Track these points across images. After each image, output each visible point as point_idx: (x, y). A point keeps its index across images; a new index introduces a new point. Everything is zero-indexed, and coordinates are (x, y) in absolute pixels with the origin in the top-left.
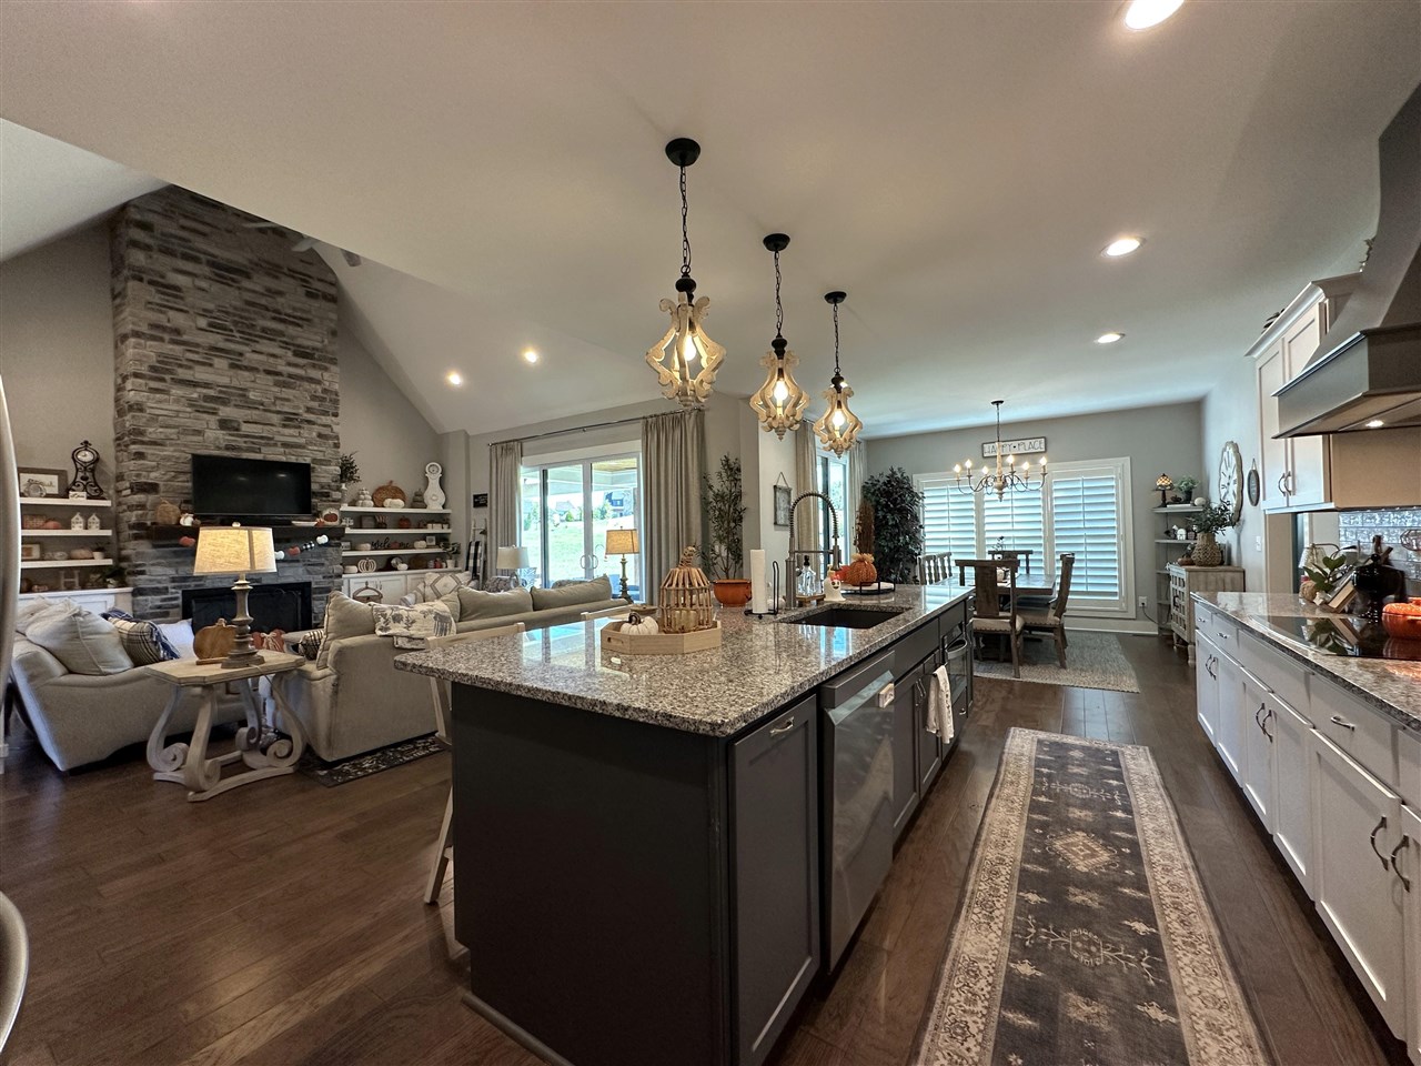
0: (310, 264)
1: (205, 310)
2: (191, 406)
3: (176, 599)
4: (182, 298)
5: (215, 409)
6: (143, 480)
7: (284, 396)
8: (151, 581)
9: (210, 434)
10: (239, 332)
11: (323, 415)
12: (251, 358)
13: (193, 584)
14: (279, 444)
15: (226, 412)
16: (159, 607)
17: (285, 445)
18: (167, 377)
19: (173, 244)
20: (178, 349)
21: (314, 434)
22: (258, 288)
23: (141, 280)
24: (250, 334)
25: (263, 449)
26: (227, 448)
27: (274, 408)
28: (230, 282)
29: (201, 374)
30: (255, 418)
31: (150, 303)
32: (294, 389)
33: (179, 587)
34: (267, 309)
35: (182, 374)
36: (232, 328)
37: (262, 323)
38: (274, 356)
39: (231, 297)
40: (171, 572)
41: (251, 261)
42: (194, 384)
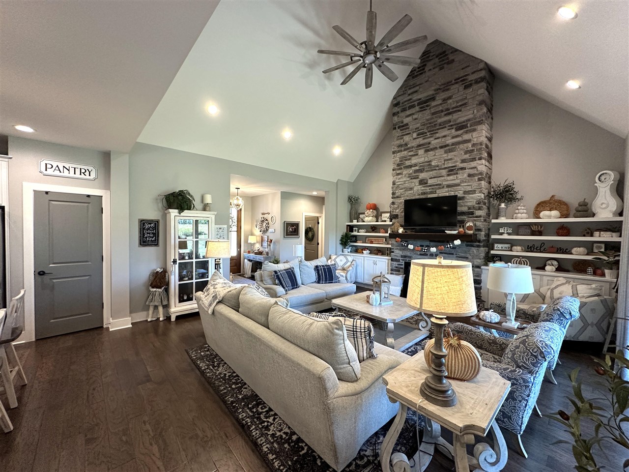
0: (468, 66)
1: (416, 129)
2: (409, 177)
3: (402, 265)
4: (408, 128)
5: (417, 176)
6: (394, 213)
7: (449, 157)
8: (395, 256)
9: (415, 189)
10: (429, 132)
11: (472, 161)
12: (434, 142)
13: (408, 259)
14: (445, 186)
15: (422, 176)
16: (397, 267)
17: (448, 186)
18: (402, 167)
19: (406, 105)
20: (406, 152)
21: (466, 175)
22: (440, 102)
23: (395, 128)
24: (433, 131)
25: (438, 191)
26: (422, 194)
27: (443, 167)
28: (426, 108)
29: (414, 161)
30: (435, 175)
31: (398, 137)
32: (455, 151)
33: (403, 260)
34: (442, 111)
35: (408, 163)
36: (426, 131)
37: (440, 120)
38: (445, 136)
39: (426, 115)
40: (401, 253)
41: (435, 90)
42: (410, 166)
